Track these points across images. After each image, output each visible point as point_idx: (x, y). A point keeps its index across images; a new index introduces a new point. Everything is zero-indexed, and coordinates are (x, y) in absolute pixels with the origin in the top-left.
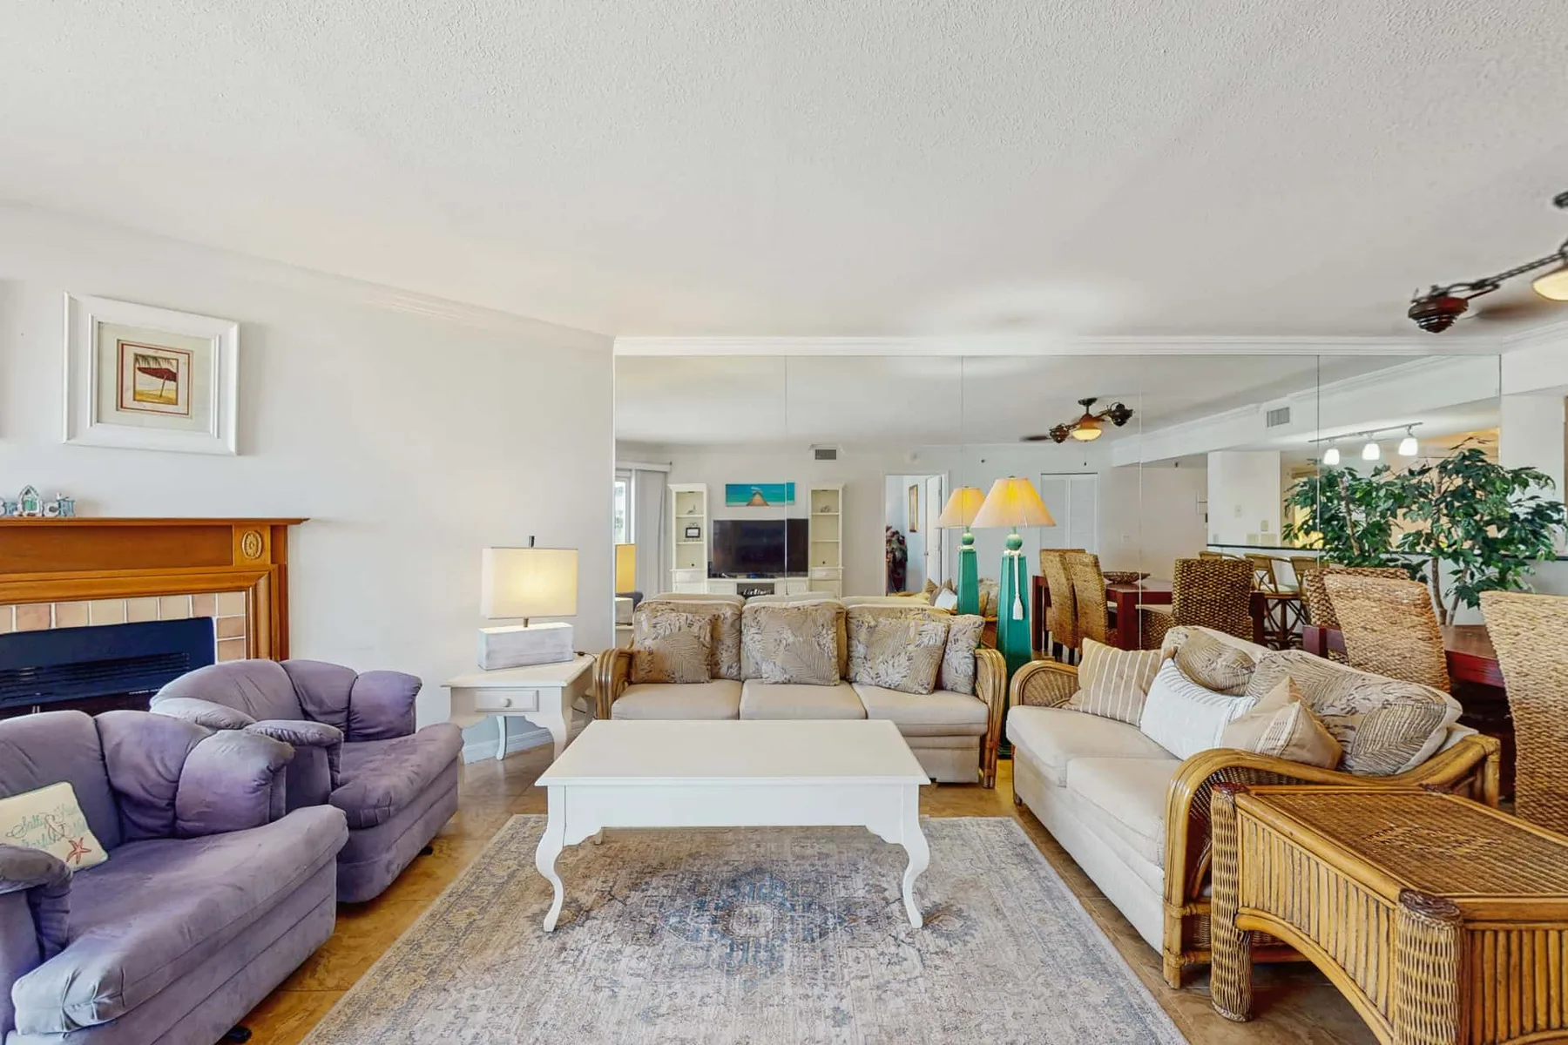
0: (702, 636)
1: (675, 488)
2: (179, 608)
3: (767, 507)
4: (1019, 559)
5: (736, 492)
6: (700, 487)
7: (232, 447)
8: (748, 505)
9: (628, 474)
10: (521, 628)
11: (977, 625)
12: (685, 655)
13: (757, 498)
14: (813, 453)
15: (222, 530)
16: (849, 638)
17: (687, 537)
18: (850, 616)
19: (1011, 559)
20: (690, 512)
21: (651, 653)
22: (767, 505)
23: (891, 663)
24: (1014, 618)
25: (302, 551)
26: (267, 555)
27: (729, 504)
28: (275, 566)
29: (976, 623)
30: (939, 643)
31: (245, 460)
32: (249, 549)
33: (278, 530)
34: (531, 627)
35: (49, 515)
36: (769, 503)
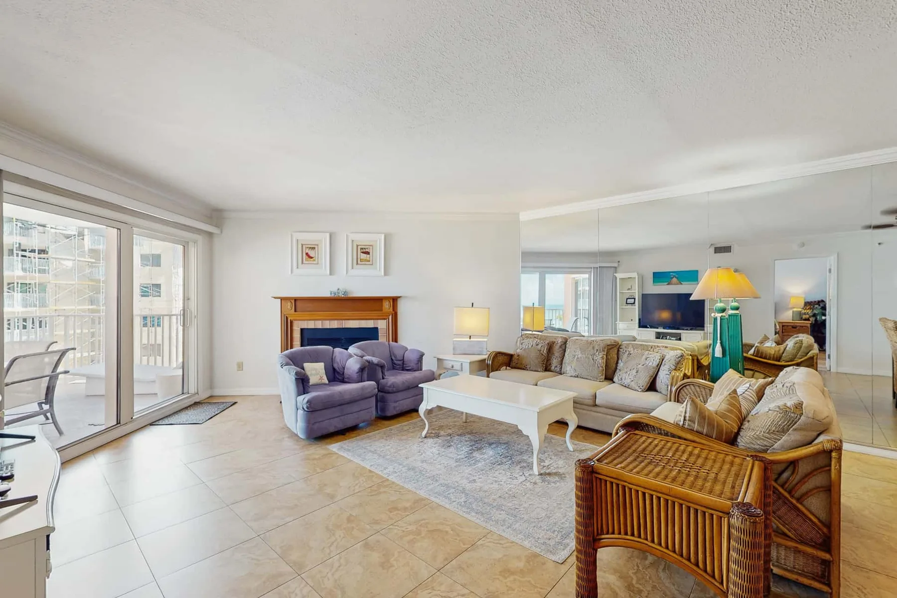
0: (542, 350)
1: (619, 276)
2: (370, 324)
3: (681, 285)
4: (721, 319)
5: (658, 277)
6: (635, 275)
7: (383, 274)
8: (668, 284)
9: (589, 270)
10: (468, 339)
11: (677, 357)
12: (532, 358)
13: (674, 280)
14: (712, 250)
15: (379, 300)
16: (618, 359)
17: (627, 303)
18: (621, 347)
19: (715, 319)
20: (629, 289)
21: (518, 356)
22: (682, 284)
23: (628, 373)
24: (716, 356)
25: (402, 307)
26: (392, 308)
27: (655, 284)
28: (394, 312)
29: (677, 355)
30: (655, 364)
31: (387, 277)
32: (387, 306)
33: (394, 300)
34: (471, 339)
35: (343, 296)
36: (682, 283)
